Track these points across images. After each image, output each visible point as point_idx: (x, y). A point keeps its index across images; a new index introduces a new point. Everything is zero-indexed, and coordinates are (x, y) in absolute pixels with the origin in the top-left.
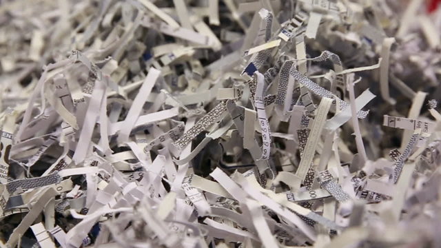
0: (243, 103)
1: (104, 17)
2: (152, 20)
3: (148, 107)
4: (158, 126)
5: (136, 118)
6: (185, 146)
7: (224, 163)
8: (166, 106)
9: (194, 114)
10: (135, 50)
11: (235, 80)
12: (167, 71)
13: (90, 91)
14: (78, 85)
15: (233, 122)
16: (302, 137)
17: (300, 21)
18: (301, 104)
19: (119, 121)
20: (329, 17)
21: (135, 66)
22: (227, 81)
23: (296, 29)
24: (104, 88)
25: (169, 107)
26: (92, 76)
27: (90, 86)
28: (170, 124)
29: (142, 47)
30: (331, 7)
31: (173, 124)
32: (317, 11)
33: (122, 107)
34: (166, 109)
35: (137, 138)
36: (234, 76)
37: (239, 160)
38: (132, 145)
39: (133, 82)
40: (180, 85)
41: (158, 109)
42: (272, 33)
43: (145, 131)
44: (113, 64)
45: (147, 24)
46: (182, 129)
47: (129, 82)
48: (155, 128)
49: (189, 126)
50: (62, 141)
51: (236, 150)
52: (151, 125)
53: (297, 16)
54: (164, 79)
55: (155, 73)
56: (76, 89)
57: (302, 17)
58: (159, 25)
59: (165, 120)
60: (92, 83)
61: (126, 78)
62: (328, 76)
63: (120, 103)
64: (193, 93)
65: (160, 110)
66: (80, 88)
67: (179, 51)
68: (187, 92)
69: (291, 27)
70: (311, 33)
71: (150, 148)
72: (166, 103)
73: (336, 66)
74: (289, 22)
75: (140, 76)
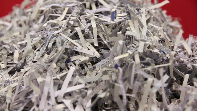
0: (112, 81)
1: (48, 44)
2: (70, 45)
3: (70, 84)
4: (75, 92)
5: (65, 89)
6: (88, 101)
7: (104, 108)
8: (78, 83)
9: (91, 86)
10: (63, 58)
11: (108, 71)
12: (77, 67)
13: (44, 77)
14: (39, 75)
15: (109, 89)
16: (139, 95)
17: (136, 45)
18: (138, 81)
19: (57, 90)
20: (147, 43)
21: (63, 65)
22: (104, 71)
23: (134, 48)
24: (51, 76)
25: (80, 84)
26: (45, 70)
27: (44, 75)
28: (81, 91)
29: (66, 57)
30: (148, 39)
31: (82, 91)
32: (142, 40)
33: (58, 84)
34: (79, 84)
35: (66, 97)
36: (107, 69)
37: (111, 106)
38: (64, 101)
39: (63, 73)
40: (83, 73)
41: (74, 84)
42: (124, 50)
43: (69, 94)
44: (54, 65)
45: (68, 47)
46: (86, 93)
47: (61, 73)
48: (74, 93)
49: (89, 92)
50: (34, 100)
51: (110, 102)
52: (72, 92)
53: (134, 43)
54: (76, 71)
55: (73, 69)
56: (38, 76)
57: (136, 43)
58: (73, 47)
59: (79, 89)
60: (45, 73)
61: (59, 71)
62: (149, 68)
63: (58, 82)
64: (89, 77)
65: (76, 85)
66: (40, 76)
67: (83, 59)
68: (87, 76)
69: (132, 48)
70: (141, 50)
71: (73, 102)
72: (79, 82)
73: (152, 64)
74: (131, 45)
75: (66, 70)
